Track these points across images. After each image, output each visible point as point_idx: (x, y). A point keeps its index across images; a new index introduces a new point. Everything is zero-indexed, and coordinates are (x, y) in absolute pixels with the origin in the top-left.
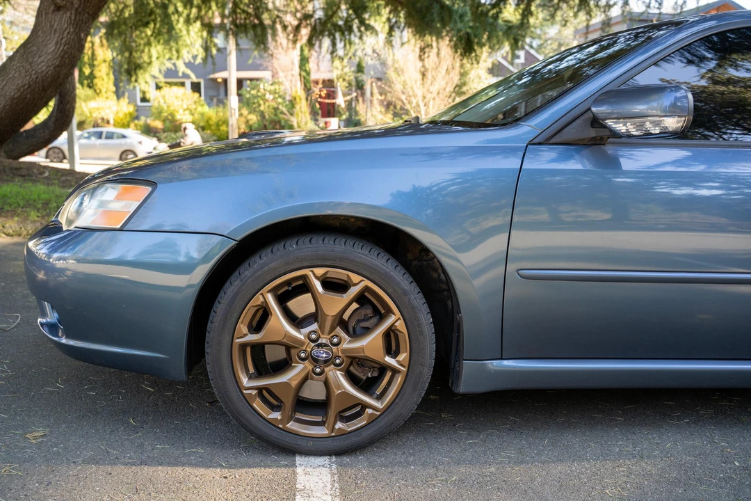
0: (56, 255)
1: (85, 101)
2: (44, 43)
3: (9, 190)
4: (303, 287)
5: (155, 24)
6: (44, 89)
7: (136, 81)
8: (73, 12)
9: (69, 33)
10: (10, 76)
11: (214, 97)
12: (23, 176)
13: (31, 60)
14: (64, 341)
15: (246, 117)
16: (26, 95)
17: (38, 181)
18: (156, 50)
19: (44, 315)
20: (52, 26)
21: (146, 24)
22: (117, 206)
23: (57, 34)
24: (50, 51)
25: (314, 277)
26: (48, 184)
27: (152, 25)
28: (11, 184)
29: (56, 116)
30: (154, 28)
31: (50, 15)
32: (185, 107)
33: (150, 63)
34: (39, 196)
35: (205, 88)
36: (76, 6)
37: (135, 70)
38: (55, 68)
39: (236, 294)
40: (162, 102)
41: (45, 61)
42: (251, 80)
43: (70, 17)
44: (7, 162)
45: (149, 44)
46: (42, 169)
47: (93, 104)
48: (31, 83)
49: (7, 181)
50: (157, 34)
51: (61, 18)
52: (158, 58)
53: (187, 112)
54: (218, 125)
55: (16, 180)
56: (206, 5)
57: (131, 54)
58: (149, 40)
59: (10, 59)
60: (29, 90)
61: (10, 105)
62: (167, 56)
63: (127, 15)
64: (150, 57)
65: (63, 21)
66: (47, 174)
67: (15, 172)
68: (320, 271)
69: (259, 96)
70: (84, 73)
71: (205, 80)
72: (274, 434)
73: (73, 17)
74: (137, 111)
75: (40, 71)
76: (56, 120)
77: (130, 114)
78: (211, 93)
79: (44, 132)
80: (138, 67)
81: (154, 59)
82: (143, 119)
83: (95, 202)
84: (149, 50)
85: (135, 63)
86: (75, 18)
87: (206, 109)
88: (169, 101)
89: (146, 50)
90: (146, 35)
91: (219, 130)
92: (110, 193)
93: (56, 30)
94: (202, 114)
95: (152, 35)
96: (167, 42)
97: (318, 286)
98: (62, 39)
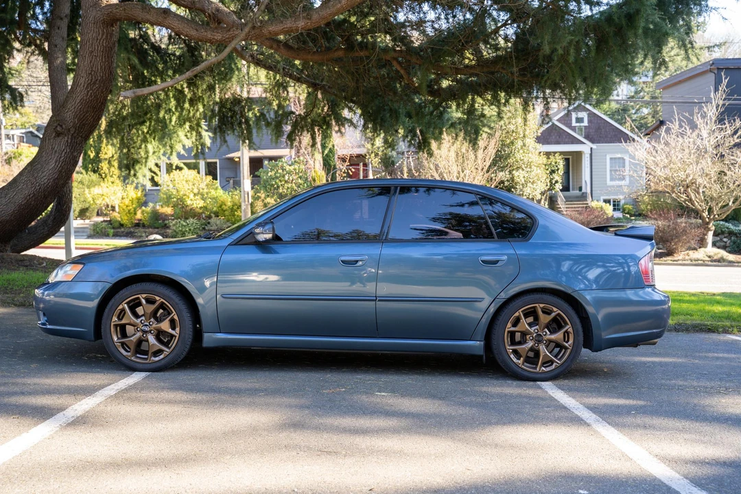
0: (46, 293)
1: (89, 187)
2: (47, 162)
3: (16, 276)
4: (140, 304)
5: (151, 122)
6: (45, 197)
7: (135, 175)
8: (70, 137)
9: (66, 153)
10: (20, 188)
11: (230, 178)
12: (27, 266)
13: (36, 175)
14: (49, 327)
15: (263, 201)
16: (31, 202)
17: (38, 270)
18: (152, 146)
19: (40, 320)
20: (53, 149)
21: (143, 123)
22: (71, 272)
23: (57, 155)
24: (50, 168)
25: (142, 298)
26: (45, 272)
27: (148, 124)
28: (18, 272)
29: (55, 215)
30: (150, 125)
31: (52, 141)
32: (196, 191)
33: (147, 158)
34: (38, 280)
35: (220, 169)
36: (72, 132)
37: (133, 165)
38: (54, 180)
39: (112, 305)
40: (171, 186)
41: (46, 175)
42: (271, 159)
43: (67, 141)
44: (14, 255)
45: (145, 140)
46: (41, 261)
47: (96, 191)
48: (35, 193)
49: (14, 270)
50: (152, 132)
51: (60, 142)
52: (154, 153)
53: (198, 197)
54: (232, 210)
55: (21, 269)
56: (194, 107)
57: (129, 150)
58: (145, 137)
59: (21, 174)
60: (33, 198)
61: (18, 210)
62: (162, 151)
63: (125, 113)
64: (147, 152)
65: (61, 144)
66: (44, 265)
67: (20, 263)
68: (144, 296)
69: (277, 178)
70: (89, 156)
71: (219, 160)
72: (127, 362)
73: (69, 141)
74: (145, 195)
75: (42, 183)
76: (55, 219)
77: (138, 199)
78: (228, 174)
79: (44, 229)
80: (136, 162)
81: (150, 154)
82: (151, 205)
83: (62, 272)
84: (146, 146)
85: (133, 159)
86: (71, 141)
87: (220, 193)
88: (179, 186)
89: (143, 146)
90: (143, 132)
91: (234, 215)
92: (68, 268)
93: (56, 151)
94: (215, 199)
95: (148, 132)
96: (161, 140)
97: (144, 301)
98: (61, 157)
